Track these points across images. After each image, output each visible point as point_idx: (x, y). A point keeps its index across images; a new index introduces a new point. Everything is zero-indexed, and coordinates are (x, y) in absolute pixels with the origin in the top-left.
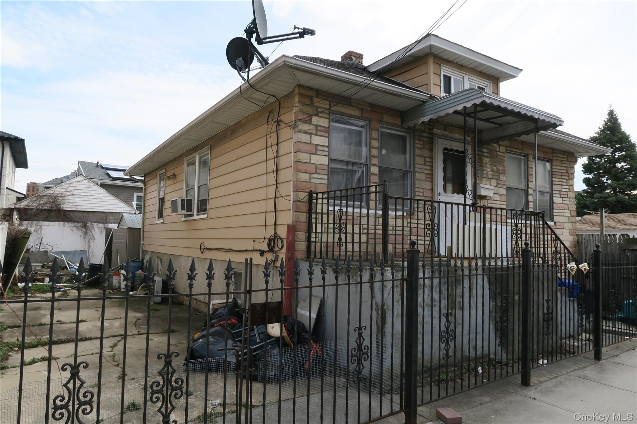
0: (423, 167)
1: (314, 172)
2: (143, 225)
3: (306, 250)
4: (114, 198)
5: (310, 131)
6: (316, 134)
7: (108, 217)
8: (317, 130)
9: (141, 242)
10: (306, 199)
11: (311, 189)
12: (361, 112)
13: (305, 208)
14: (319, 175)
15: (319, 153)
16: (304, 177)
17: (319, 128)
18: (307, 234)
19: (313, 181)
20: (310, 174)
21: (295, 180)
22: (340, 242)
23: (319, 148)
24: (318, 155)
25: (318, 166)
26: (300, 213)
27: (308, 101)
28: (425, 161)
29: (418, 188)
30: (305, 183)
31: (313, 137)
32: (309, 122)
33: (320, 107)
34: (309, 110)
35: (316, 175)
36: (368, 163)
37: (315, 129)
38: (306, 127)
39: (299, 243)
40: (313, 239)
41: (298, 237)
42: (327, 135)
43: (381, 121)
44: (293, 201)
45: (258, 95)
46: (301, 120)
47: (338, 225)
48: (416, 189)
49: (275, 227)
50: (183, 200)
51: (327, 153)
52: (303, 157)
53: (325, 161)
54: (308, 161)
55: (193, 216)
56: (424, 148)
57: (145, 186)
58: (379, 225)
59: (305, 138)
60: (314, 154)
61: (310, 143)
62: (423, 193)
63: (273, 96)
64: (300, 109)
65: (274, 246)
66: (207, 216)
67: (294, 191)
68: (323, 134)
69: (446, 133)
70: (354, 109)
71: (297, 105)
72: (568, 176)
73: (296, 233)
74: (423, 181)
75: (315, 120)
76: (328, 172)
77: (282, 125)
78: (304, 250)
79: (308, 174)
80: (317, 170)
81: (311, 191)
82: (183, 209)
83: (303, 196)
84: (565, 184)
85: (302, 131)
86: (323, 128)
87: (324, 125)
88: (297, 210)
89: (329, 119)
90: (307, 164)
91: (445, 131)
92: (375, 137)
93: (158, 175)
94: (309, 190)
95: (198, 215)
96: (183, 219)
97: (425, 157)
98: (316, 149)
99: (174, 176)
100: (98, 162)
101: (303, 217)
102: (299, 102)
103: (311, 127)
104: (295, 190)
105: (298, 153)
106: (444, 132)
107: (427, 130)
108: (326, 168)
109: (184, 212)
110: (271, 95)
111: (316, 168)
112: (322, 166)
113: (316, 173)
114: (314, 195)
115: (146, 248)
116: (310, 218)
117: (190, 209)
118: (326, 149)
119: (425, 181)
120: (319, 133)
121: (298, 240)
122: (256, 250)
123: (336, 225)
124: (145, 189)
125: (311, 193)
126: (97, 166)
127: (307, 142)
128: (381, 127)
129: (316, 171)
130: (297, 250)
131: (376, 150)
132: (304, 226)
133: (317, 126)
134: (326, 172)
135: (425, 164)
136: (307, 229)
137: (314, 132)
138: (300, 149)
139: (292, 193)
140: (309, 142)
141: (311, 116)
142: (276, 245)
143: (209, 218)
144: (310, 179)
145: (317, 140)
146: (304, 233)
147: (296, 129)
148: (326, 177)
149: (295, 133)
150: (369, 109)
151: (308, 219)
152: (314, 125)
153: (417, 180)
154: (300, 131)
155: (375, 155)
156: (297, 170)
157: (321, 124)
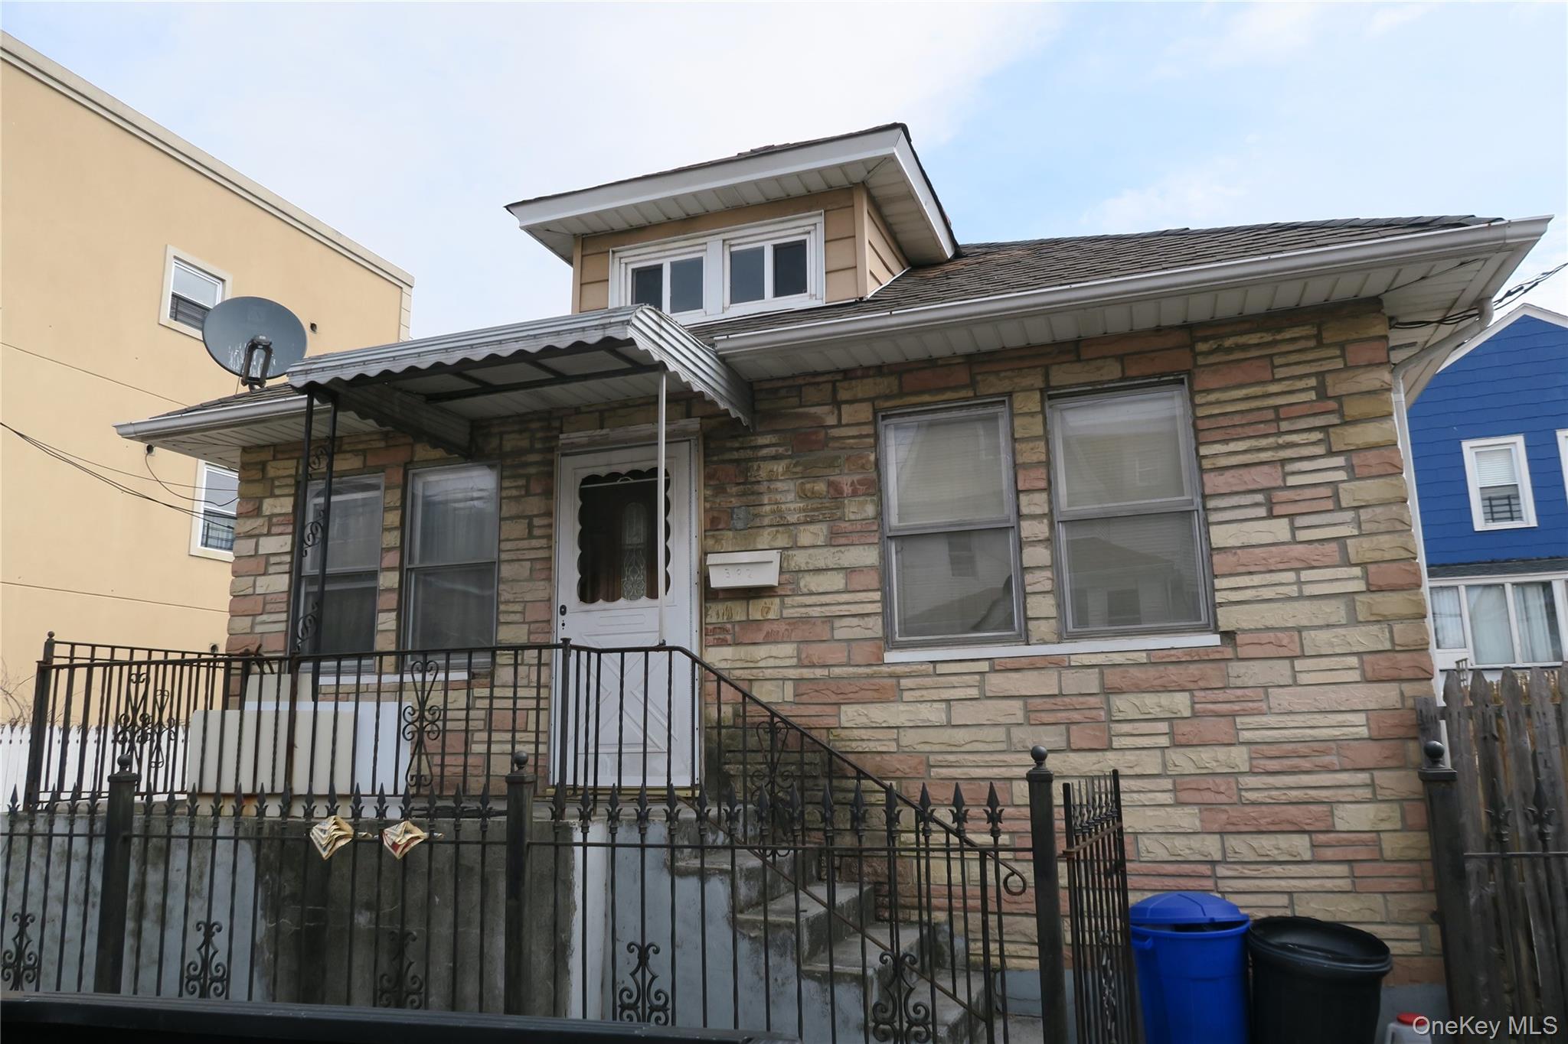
0: (525, 544)
1: (261, 610)
5: (257, 532)
6: (269, 534)
8: (269, 526)
11: (251, 646)
12: (362, 458)
14: (271, 616)
15: (271, 570)
16: (243, 624)
17: (273, 520)
19: (259, 629)
20: (254, 615)
23: (273, 560)
24: (269, 574)
25: (270, 598)
27: (256, 474)
28: (530, 527)
29: (507, 602)
30: (243, 636)
31: (262, 540)
32: (257, 513)
33: (278, 478)
34: (257, 489)
35: (265, 617)
37: (266, 524)
38: (249, 525)
42: (291, 529)
43: (408, 464)
48: (502, 607)
51: (288, 568)
52: (244, 584)
53: (282, 583)
54: (251, 591)
56: (528, 494)
59: (248, 547)
60: (263, 575)
61: (256, 555)
62: (523, 613)
64: (240, 494)
68: (279, 530)
69: (604, 432)
70: (348, 456)
74: (526, 580)
75: (268, 505)
76: (288, 605)
79: (251, 618)
80: (267, 606)
85: (242, 535)
86: (283, 518)
87: (282, 511)
89: (295, 494)
90: (248, 598)
91: (602, 428)
92: (392, 504)
97: (530, 518)
98: (268, 564)
103: (259, 521)
106: (598, 432)
107: (538, 446)
108: (285, 597)
111: (265, 603)
112: (275, 596)
113: (264, 612)
118: (288, 558)
119: (530, 579)
120: (274, 530)
127: (252, 553)
129: (265, 608)
131: (396, 533)
133: (270, 517)
134: (284, 607)
135: (531, 536)
137: (265, 531)
138: (235, 572)
141: (261, 500)
144: (253, 626)
145: (267, 545)
148: (283, 617)
150: (382, 444)
152: (266, 516)
153: (507, 581)
155: (392, 545)
156: (233, 614)
157: (277, 510)
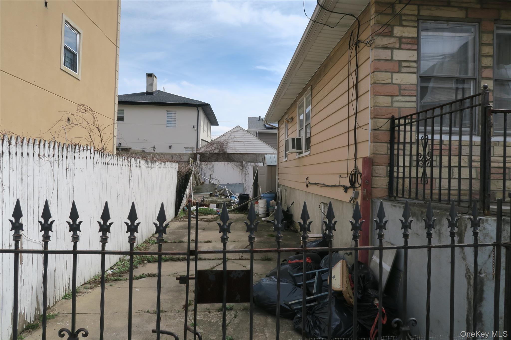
1: (397, 93)
2: (278, 163)
3: (387, 187)
4: (262, 143)
5: (391, 46)
6: (400, 48)
7: (258, 158)
8: (400, 43)
9: (277, 177)
10: (387, 126)
11: (394, 114)
12: (465, 12)
13: (386, 137)
14: (404, 97)
15: (404, 70)
16: (384, 101)
17: (404, 40)
18: (389, 168)
19: (396, 104)
20: (392, 96)
21: (373, 105)
22: (424, 178)
23: (404, 64)
24: (402, 73)
25: (403, 87)
26: (379, 144)
27: (387, 10)
30: (385, 108)
31: (395, 52)
32: (390, 34)
33: (405, 15)
35: (400, 98)
36: (477, 76)
37: (398, 42)
38: (385, 41)
39: (378, 178)
40: (395, 174)
41: (377, 171)
42: (415, 47)
43: (496, 20)
44: (371, 130)
45: (334, 18)
46: (379, 34)
47: (422, 157)
49: (355, 161)
50: (293, 140)
51: (415, 70)
52: (384, 77)
53: (413, 79)
54: (389, 81)
55: (303, 153)
57: (279, 131)
58: (494, 156)
59: (386, 54)
60: (398, 72)
61: (392, 60)
63: (348, 14)
64: (377, 21)
66: (310, 153)
67: (372, 119)
68: (409, 46)
70: (455, 9)
71: (373, 16)
73: (374, 167)
75: (398, 31)
76: (417, 93)
78: (385, 187)
79: (390, 98)
80: (402, 91)
81: (393, 117)
82: (293, 147)
83: (384, 124)
85: (380, 46)
86: (410, 40)
87: (410, 35)
88: (375, 140)
89: (417, 27)
90: (387, 85)
92: (487, 42)
93: (285, 121)
94: (390, 116)
95: (305, 152)
96: (297, 157)
98: (400, 66)
99: (292, 119)
100: (260, 117)
101: (384, 148)
102: (376, 12)
103: (392, 40)
104: (373, 117)
105: (375, 73)
108: (415, 87)
109: (295, 150)
110: (346, 14)
111: (400, 90)
112: (408, 86)
113: (400, 95)
114: (397, 121)
115: (282, 183)
116: (392, 149)
117: (299, 147)
118: (415, 65)
120: (403, 46)
121: (377, 175)
122: (341, 186)
123: (419, 157)
124: (279, 133)
125: (392, 119)
126: (260, 119)
127: (387, 58)
128: (498, 28)
129: (400, 92)
130: (376, 186)
131: (490, 59)
132: (386, 159)
133: (400, 38)
134: (414, 93)
136: (389, 162)
137: (397, 46)
138: (378, 68)
139: (370, 121)
140: (390, 58)
141: (392, 27)
142: (356, 181)
143: (311, 154)
144: (392, 102)
145: (399, 55)
146: (385, 167)
147: (373, 46)
148: (414, 99)
149: (372, 50)
150: (479, 7)
151: (389, 151)
152: (397, 37)
154: (377, 47)
155: (489, 65)
156: (376, 94)
157: (406, 35)
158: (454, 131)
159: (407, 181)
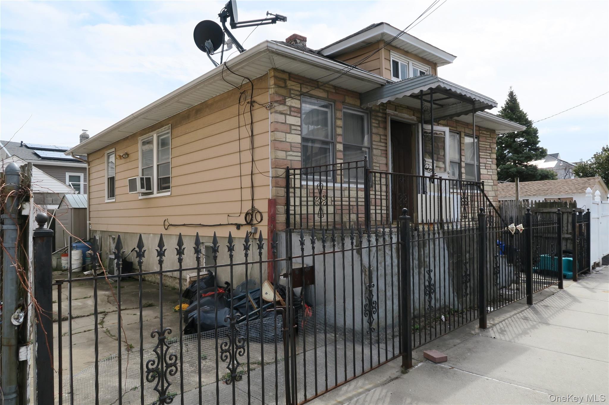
0: (379, 144)
1: (289, 150)
2: (89, 205)
3: (285, 222)
4: (51, 179)
5: (285, 112)
6: (290, 115)
8: (291, 111)
9: (88, 222)
10: (284, 175)
11: (288, 166)
12: (327, 94)
13: (283, 183)
14: (294, 153)
15: (293, 132)
16: (281, 155)
17: (293, 109)
18: (286, 207)
19: (289, 158)
20: (286, 151)
21: (274, 157)
22: (321, 214)
23: (293, 127)
24: (292, 134)
25: (293, 144)
26: (279, 188)
27: (282, 84)
28: (381, 138)
29: (375, 163)
30: (282, 160)
31: (288, 117)
32: (284, 103)
33: (293, 89)
34: (283, 91)
35: (291, 153)
36: (333, 141)
37: (289, 109)
38: (281, 108)
39: (279, 215)
40: (292, 212)
41: (278, 210)
42: (299, 115)
43: (343, 102)
44: (272, 177)
46: (276, 102)
47: (318, 198)
48: (374, 164)
49: (252, 202)
50: (142, 179)
51: (300, 133)
52: (280, 136)
53: (298, 139)
54: (284, 140)
55: (153, 194)
56: (379, 127)
57: (89, 165)
58: (344, 197)
59: (281, 118)
60: (289, 133)
61: (285, 123)
62: (379, 167)
63: (247, 78)
64: (276, 92)
65: (252, 220)
66: (171, 194)
67: (272, 168)
68: (296, 114)
69: (397, 113)
70: (321, 91)
71: (272, 87)
72: (491, 151)
73: (277, 206)
74: (379, 156)
75: (289, 102)
76: (301, 149)
77: (256, 106)
78: (284, 222)
79: (284, 152)
80: (292, 148)
81: (288, 167)
82: (142, 187)
83: (281, 172)
84: (489, 157)
85: (278, 112)
86: (296, 109)
87: (296, 106)
88: (276, 185)
89: (300, 100)
90: (283, 143)
91: (396, 111)
92: (339, 117)
93: (106, 155)
94: (286, 167)
95: (158, 193)
96: (141, 197)
97: (380, 135)
98: (291, 129)
99: (127, 155)
100: (22, 142)
101: (282, 192)
102: (275, 84)
103: (285, 108)
104: (274, 166)
105: (275, 132)
106: (395, 112)
107: (381, 111)
108: (299, 146)
109: (144, 190)
110: (245, 78)
111: (291, 146)
112: (296, 144)
113: (291, 151)
114: (292, 171)
115: (93, 228)
116: (288, 193)
117: (149, 187)
118: (299, 128)
119: (381, 156)
120: (292, 113)
121: (279, 213)
122: (232, 224)
123: (316, 198)
124: (89, 168)
125: (288, 170)
126: (22, 145)
127: (283, 122)
128: (344, 108)
129: (291, 149)
130: (278, 222)
131: (341, 129)
132: (283, 200)
133: (290, 107)
134: (299, 150)
135: (380, 142)
136: (286, 202)
137: (289, 113)
138: (277, 129)
139: (270, 170)
140: (284, 122)
141: (285, 98)
142: (254, 218)
143: (172, 195)
144: (287, 156)
145: (291, 120)
146: (283, 207)
147: (273, 110)
148: (299, 154)
149: (271, 113)
150: (334, 91)
151: (285, 194)
152: (288, 106)
153: (375, 156)
154: (276, 112)
155: (340, 133)
156: (276, 149)
157: (293, 105)
158: (323, 179)
159: (298, 217)
